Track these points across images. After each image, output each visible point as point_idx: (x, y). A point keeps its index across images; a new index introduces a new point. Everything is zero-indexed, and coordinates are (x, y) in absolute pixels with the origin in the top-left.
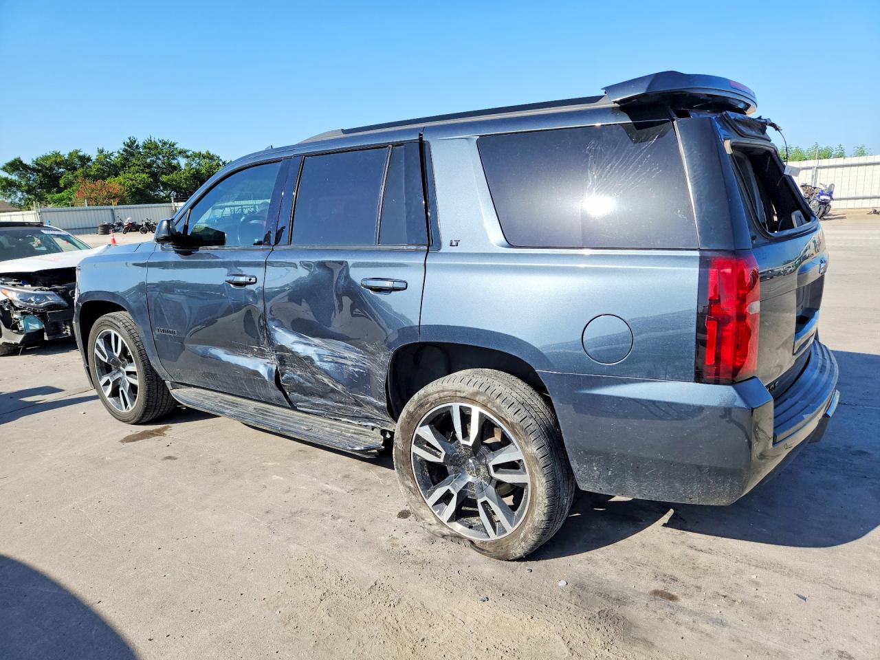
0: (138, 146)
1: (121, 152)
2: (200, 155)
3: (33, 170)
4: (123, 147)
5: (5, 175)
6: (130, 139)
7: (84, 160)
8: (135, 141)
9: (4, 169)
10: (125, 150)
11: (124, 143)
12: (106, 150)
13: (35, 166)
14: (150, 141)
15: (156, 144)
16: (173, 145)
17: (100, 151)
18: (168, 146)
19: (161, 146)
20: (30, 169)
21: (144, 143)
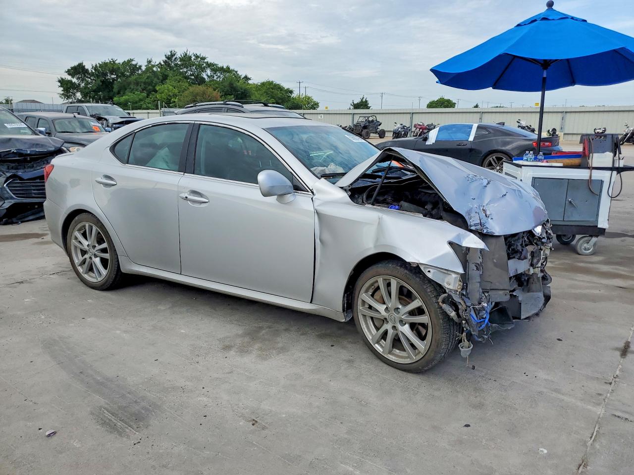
0: (175, 58)
1: (163, 63)
2: (222, 70)
3: (92, 75)
4: (165, 59)
5: (69, 78)
6: (171, 52)
7: (135, 68)
8: (175, 54)
9: (69, 72)
10: (165, 62)
11: (166, 55)
12: (154, 60)
13: (94, 71)
14: (186, 54)
15: (190, 57)
16: (203, 59)
17: (149, 62)
18: (199, 59)
19: (194, 59)
20: (89, 74)
21: (181, 55)
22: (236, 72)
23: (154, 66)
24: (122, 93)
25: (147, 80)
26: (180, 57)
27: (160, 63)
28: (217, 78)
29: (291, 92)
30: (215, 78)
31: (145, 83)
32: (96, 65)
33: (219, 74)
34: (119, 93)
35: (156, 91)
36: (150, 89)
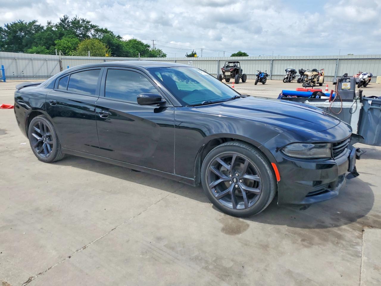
0: (68, 21)
2: (102, 31)
3: (6, 31)
6: (64, 17)
7: (39, 28)
8: (67, 18)
10: (60, 24)
11: (60, 19)
12: (53, 22)
13: (7, 29)
14: (76, 19)
15: (79, 21)
16: (88, 22)
17: (49, 23)
18: (85, 23)
19: (82, 23)
20: (2, 31)
21: (72, 20)
22: (112, 32)
23: (52, 27)
24: (29, 46)
25: (48, 37)
26: (72, 21)
27: (57, 25)
28: (99, 37)
29: (149, 46)
30: (97, 36)
31: (46, 39)
32: (8, 24)
33: (100, 34)
34: (27, 45)
35: (54, 45)
36: (50, 43)
